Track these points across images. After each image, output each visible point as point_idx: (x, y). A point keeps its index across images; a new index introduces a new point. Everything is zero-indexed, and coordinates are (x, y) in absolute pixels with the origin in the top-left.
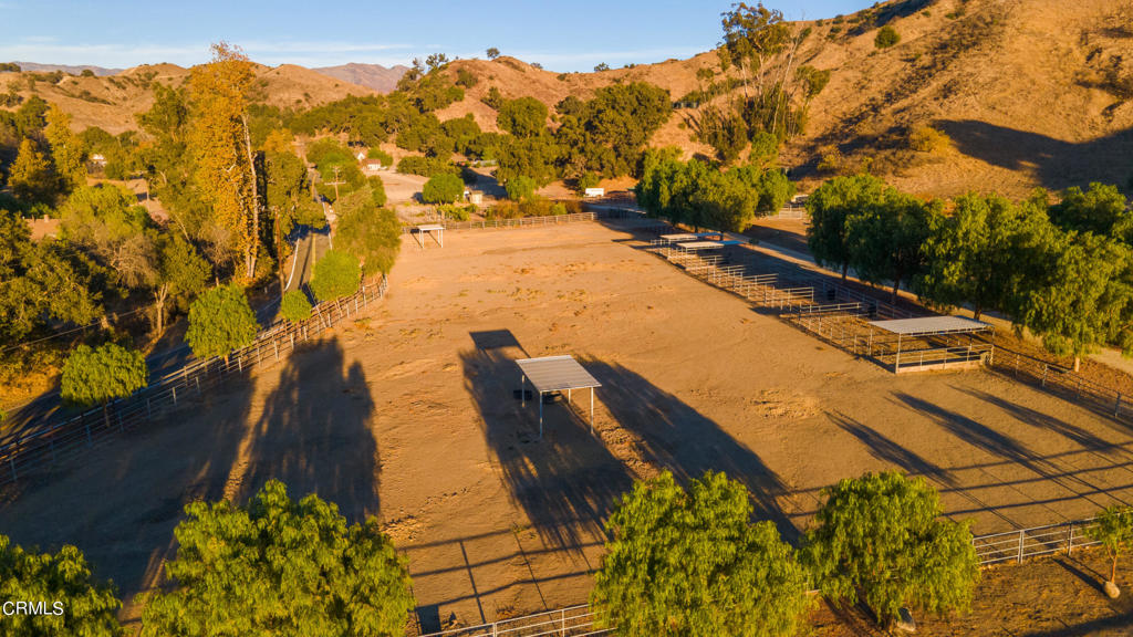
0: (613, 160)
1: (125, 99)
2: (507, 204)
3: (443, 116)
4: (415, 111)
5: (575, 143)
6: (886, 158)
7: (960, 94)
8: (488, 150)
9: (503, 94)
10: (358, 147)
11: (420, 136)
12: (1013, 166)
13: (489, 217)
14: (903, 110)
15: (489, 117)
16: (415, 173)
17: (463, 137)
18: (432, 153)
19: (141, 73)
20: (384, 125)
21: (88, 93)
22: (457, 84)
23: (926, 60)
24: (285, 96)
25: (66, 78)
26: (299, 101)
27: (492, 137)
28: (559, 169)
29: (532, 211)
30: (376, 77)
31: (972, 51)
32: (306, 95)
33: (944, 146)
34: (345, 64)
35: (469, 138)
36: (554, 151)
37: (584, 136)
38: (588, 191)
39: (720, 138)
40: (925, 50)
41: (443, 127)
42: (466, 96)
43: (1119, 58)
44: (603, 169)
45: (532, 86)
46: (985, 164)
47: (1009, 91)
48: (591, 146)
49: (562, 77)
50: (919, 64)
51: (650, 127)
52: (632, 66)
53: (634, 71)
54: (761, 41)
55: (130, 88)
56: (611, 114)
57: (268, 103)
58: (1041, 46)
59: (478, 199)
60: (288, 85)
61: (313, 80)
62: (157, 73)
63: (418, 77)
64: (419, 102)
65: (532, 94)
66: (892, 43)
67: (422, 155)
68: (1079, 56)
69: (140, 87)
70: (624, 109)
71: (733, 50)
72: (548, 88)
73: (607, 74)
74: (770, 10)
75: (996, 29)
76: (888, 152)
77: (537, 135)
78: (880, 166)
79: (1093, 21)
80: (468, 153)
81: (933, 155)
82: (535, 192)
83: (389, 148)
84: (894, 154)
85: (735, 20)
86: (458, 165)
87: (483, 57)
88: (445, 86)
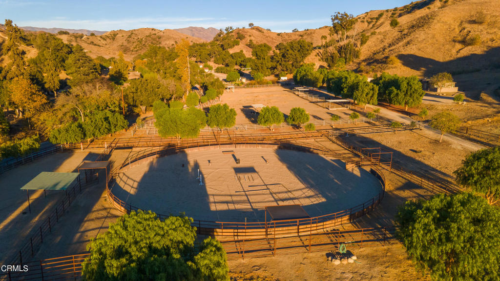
0: (291, 67)
1: (106, 44)
2: (253, 82)
3: (231, 51)
4: (221, 49)
5: (278, 62)
6: (379, 67)
7: (411, 45)
8: (248, 64)
9: (255, 42)
10: (199, 63)
11: (223, 59)
12: (418, 69)
13: (247, 86)
14: (392, 50)
15: (249, 51)
16: (222, 72)
17: (239, 59)
18: (227, 65)
19: (112, 34)
20: (209, 55)
21: (93, 42)
22: (237, 38)
23: (406, 32)
24: (168, 42)
25: (85, 37)
26: (173, 45)
27: (250, 59)
28: (272, 71)
29: (261, 83)
30: (201, 33)
31: (421, 29)
32: (176, 42)
33: (398, 63)
34: (188, 27)
35: (241, 60)
36: (270, 65)
37: (281, 59)
38: (282, 78)
39: (329, 60)
40: (407, 28)
41: (231, 56)
42: (240, 43)
43: (470, 32)
44: (287, 70)
45: (267, 39)
46: (410, 69)
47: (427, 44)
48: (283, 63)
49: (279, 34)
50: (403, 33)
51: (304, 56)
52: (308, 30)
53: (308, 32)
54: (345, 26)
55: (108, 40)
56: (291, 51)
57: (161, 46)
58: (445, 27)
59: (244, 80)
60: (169, 38)
61: (177, 35)
62: (117, 34)
63: (222, 36)
64: (222, 46)
65: (266, 42)
66: (396, 25)
67: (223, 66)
68: (457, 31)
69: (112, 40)
70: (295, 50)
71: (335, 29)
72: (273, 39)
73: (297, 33)
74: (349, 15)
75: (431, 20)
76: (380, 65)
77: (264, 59)
78: (377, 69)
79: (466, 17)
80: (241, 65)
81: (394, 65)
82: (263, 78)
83: (211, 64)
84: (382, 65)
85: (336, 18)
86: (237, 69)
87: (247, 27)
88: (232, 40)
